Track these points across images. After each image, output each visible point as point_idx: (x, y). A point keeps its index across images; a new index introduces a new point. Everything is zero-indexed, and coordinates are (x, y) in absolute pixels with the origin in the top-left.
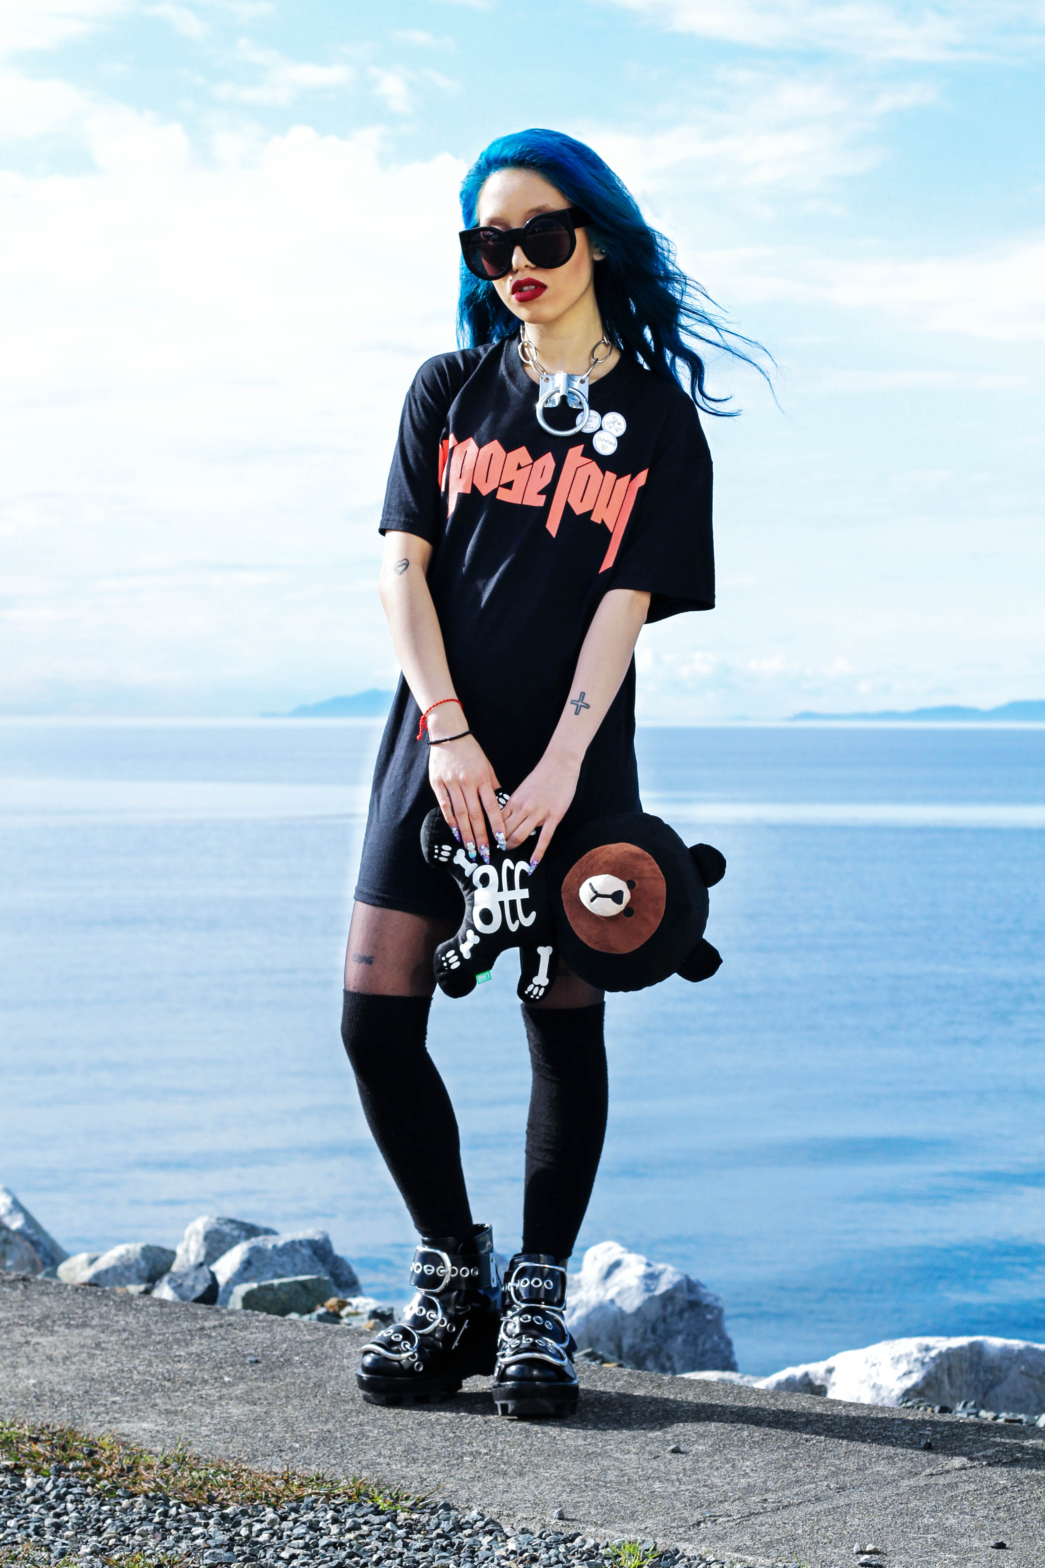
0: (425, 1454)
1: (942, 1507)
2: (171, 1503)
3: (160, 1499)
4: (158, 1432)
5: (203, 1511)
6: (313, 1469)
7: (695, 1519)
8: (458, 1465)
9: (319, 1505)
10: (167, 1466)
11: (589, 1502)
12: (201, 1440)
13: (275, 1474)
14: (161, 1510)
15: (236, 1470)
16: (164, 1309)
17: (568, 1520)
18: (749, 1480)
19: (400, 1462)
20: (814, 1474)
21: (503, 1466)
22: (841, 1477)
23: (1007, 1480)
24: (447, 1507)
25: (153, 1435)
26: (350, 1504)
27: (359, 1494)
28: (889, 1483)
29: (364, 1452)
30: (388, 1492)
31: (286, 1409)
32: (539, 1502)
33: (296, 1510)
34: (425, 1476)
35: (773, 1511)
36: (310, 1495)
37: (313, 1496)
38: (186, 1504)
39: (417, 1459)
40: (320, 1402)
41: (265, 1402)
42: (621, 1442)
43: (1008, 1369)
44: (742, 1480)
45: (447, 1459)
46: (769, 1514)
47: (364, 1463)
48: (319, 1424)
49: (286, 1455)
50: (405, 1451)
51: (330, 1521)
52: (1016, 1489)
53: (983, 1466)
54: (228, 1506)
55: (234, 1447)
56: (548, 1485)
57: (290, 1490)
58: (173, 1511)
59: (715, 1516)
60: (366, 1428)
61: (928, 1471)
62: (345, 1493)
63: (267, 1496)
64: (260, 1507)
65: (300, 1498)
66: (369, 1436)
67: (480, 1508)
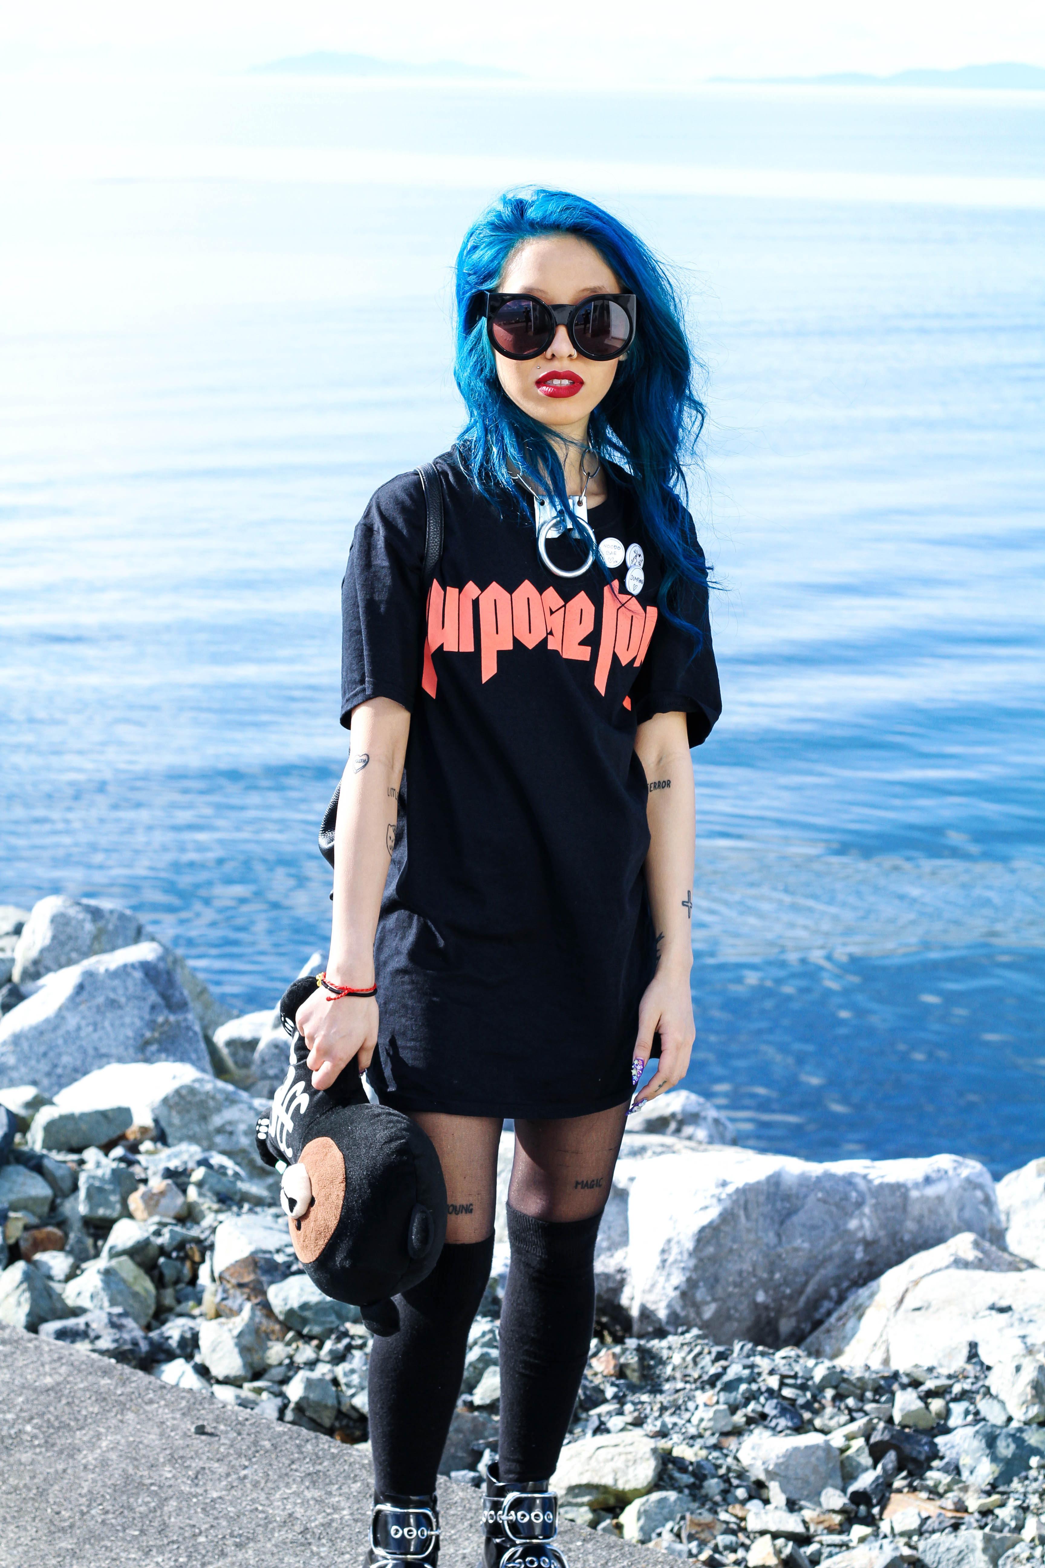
43: (806, 1196)
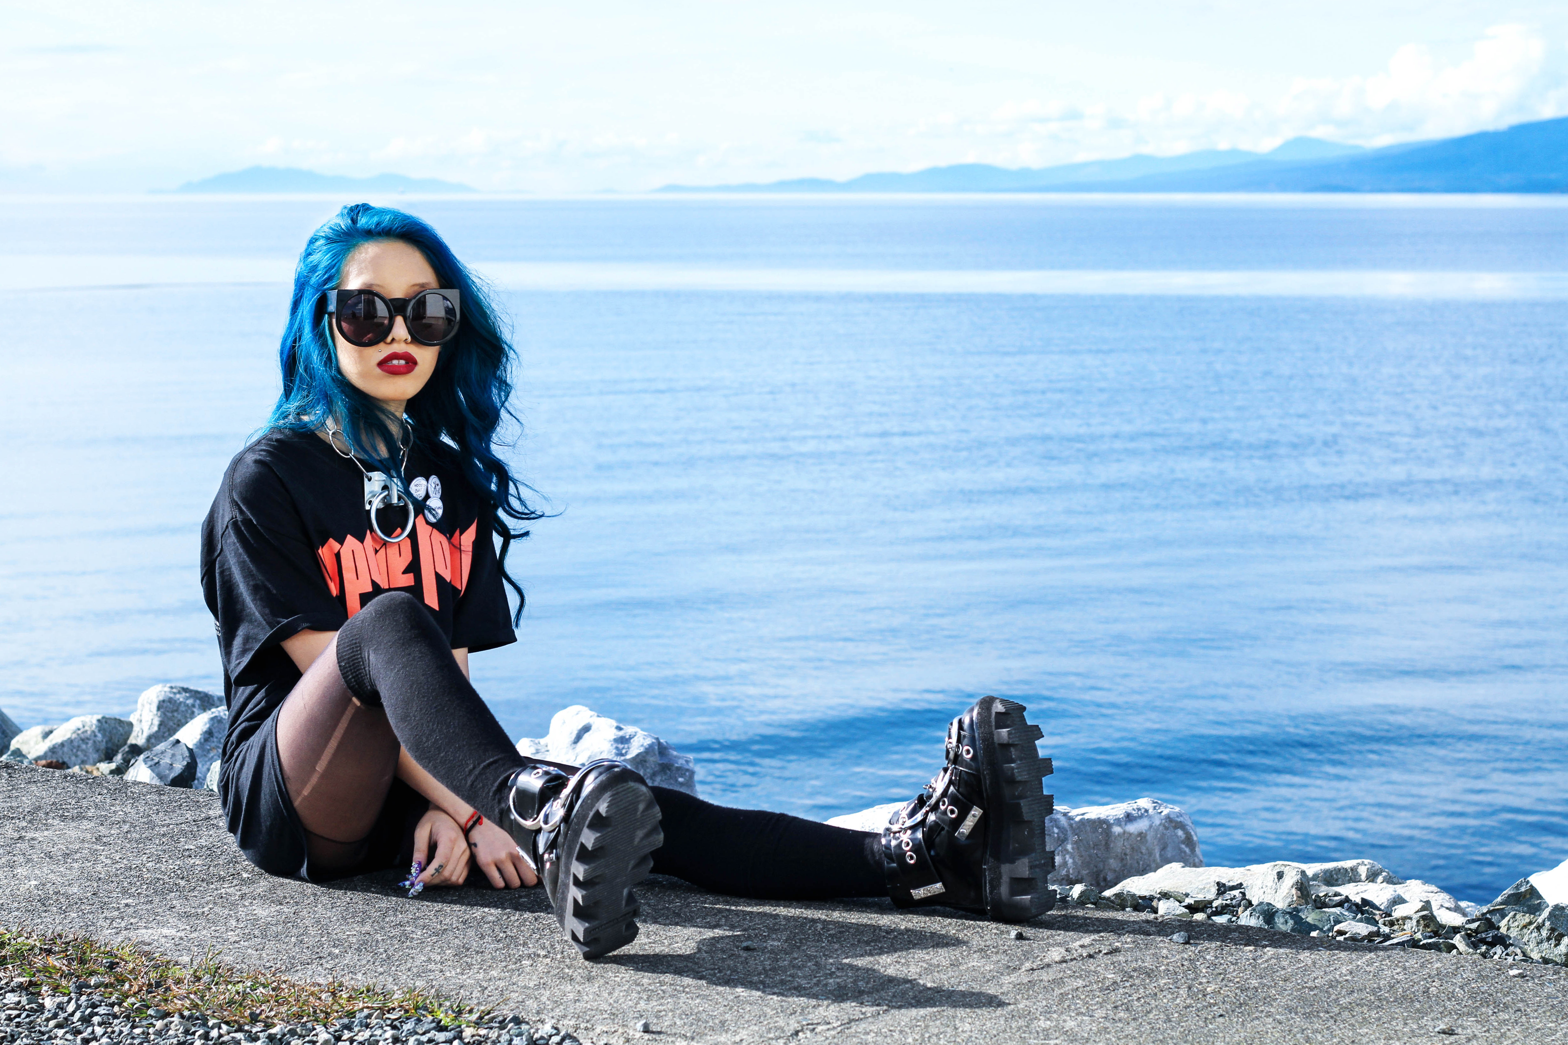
0: (479, 958)
1: (1055, 1008)
2: (210, 1024)
3: (197, 1019)
4: (181, 938)
5: (247, 1031)
6: (360, 979)
7: (792, 1028)
8: (519, 970)
9: (373, 1021)
10: (199, 979)
11: (671, 1011)
12: (231, 947)
13: (320, 985)
14: (201, 1032)
15: (275, 981)
16: (163, 797)
17: (653, 1032)
18: (838, 980)
19: (454, 967)
20: (906, 971)
21: (567, 971)
22: (936, 974)
23: (1114, 973)
24: (517, 1021)
25: (177, 943)
26: (408, 1019)
27: (417, 1008)
28: (988, 980)
29: (412, 958)
30: (448, 1004)
31: (316, 909)
32: (616, 1012)
33: (349, 1028)
34: (485, 984)
35: (873, 1016)
36: (362, 1010)
37: (365, 1010)
38: (227, 1023)
39: (472, 965)
40: (351, 899)
41: (292, 901)
42: (688, 939)
44: (831, 981)
45: (504, 964)
46: (870, 1020)
47: (415, 970)
48: (355, 925)
49: (327, 962)
50: (456, 954)
51: (390, 1040)
52: (1127, 984)
53: (1083, 958)
54: (273, 1025)
55: (267, 955)
56: (621, 991)
57: (339, 1004)
58: (214, 1033)
59: (812, 1024)
60: (406, 928)
61: (1028, 965)
62: (401, 1006)
63: (315, 1012)
64: (309, 1025)
65: (352, 1013)
66: (413, 938)
67: (554, 1021)
